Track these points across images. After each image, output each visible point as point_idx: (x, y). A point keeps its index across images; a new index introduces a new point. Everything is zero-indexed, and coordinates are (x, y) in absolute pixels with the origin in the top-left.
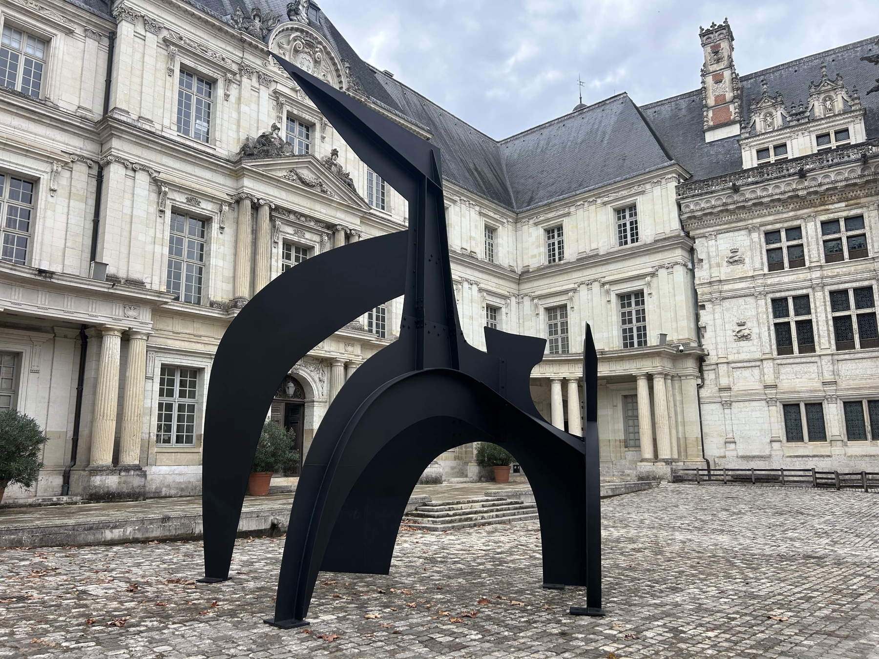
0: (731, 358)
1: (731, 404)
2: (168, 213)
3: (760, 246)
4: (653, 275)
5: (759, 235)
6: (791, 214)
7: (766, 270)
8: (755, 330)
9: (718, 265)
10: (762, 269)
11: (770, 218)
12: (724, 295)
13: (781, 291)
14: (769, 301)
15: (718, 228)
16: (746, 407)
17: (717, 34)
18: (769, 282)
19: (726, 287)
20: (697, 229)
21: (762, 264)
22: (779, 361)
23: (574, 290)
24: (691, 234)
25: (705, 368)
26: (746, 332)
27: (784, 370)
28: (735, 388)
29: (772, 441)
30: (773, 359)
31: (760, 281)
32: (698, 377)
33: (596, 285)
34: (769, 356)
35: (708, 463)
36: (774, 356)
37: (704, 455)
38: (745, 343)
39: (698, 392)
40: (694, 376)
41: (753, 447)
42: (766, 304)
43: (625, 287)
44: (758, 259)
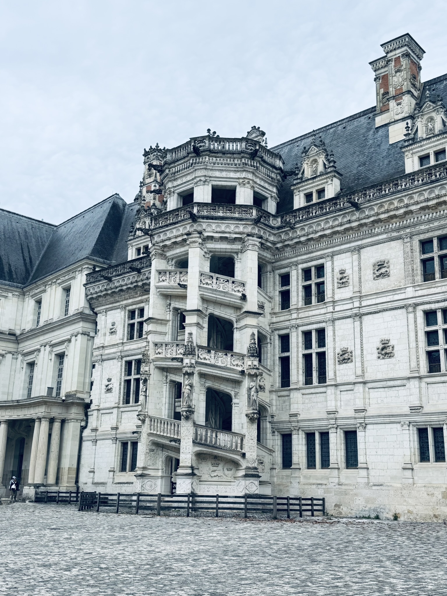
0: (102, 407)
1: (96, 442)
3: (125, 321)
4: (69, 341)
5: (125, 313)
6: (140, 298)
7: (125, 341)
8: (115, 385)
9: (105, 335)
10: (123, 339)
11: (130, 301)
12: (104, 357)
13: (128, 356)
14: (124, 363)
15: (108, 306)
16: (103, 444)
17: (152, 156)
18: (126, 348)
19: (107, 352)
20: (98, 307)
21: (124, 335)
22: (122, 409)
23: (39, 350)
24: (96, 310)
25: (89, 413)
26: (109, 387)
27: (124, 415)
28: (100, 429)
29: (110, 471)
30: (118, 407)
31: (121, 348)
32: (82, 420)
33: (47, 347)
34: (117, 405)
35: (78, 488)
36: (121, 405)
37: (77, 482)
38: (109, 395)
39: (81, 432)
40: (77, 420)
41: (102, 476)
42: (121, 366)
43: (59, 349)
44: (122, 332)
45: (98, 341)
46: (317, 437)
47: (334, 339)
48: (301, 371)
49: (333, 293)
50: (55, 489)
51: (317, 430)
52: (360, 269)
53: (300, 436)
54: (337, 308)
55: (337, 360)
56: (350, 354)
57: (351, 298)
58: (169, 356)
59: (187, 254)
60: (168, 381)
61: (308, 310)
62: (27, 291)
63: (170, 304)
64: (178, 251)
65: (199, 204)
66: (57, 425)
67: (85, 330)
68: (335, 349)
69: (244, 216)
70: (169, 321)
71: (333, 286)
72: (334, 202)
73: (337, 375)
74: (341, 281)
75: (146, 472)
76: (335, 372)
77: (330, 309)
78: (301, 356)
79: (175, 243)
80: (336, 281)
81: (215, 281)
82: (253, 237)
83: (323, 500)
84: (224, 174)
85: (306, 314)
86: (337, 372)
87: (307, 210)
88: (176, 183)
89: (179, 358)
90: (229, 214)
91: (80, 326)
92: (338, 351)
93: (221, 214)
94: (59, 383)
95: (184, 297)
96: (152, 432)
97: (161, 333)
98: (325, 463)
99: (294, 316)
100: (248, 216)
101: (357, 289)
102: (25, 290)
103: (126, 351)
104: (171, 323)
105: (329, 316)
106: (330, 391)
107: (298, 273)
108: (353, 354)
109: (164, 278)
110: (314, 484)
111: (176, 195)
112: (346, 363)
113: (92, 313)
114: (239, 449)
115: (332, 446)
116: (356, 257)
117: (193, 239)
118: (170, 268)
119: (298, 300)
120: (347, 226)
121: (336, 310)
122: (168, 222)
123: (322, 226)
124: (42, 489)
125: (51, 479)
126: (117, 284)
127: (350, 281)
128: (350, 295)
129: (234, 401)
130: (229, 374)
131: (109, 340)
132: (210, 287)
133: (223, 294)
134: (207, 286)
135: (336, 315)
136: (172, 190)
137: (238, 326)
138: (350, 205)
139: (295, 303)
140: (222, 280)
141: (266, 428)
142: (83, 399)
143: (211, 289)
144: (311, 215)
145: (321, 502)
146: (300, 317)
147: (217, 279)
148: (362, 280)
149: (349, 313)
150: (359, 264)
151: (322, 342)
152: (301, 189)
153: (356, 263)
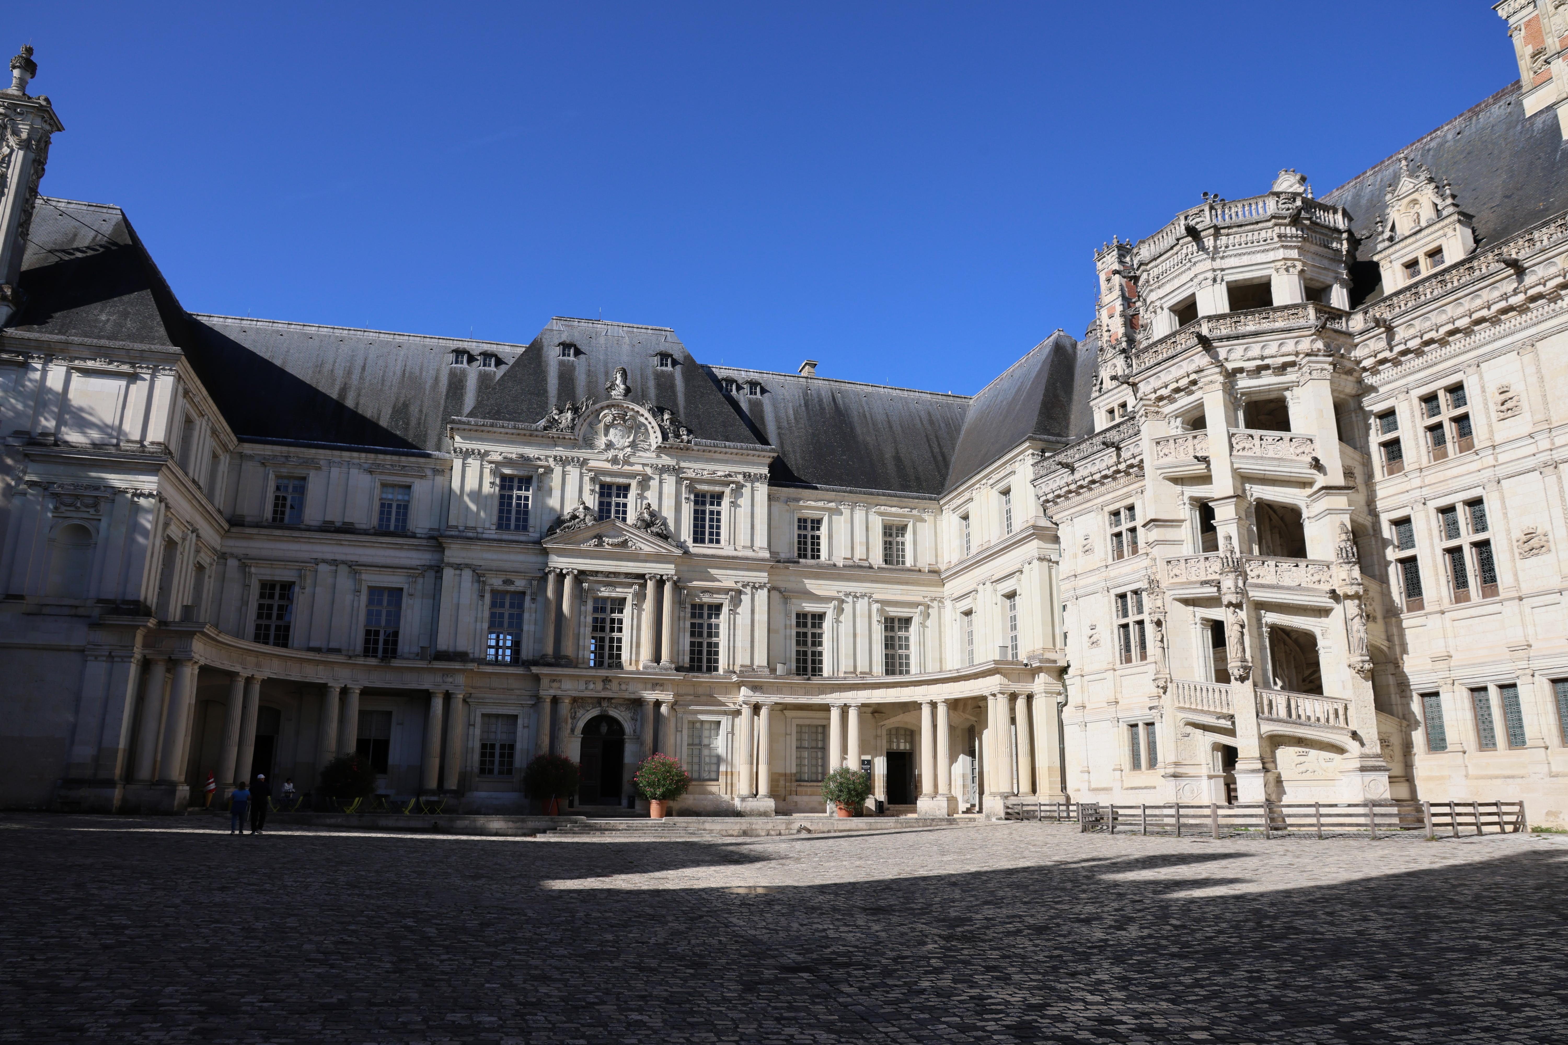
0: (1087, 670)
1: (1086, 726)
2: (488, 596)
3: (1105, 531)
4: (1021, 571)
5: (1103, 517)
6: (1125, 490)
7: (1110, 561)
8: (1103, 635)
9: (1075, 556)
10: (1106, 560)
11: (1109, 497)
12: (1078, 592)
13: (1119, 586)
14: (1113, 598)
15: (1073, 510)
16: (1098, 729)
17: (1109, 257)
18: (1113, 574)
19: (1083, 583)
20: (1057, 513)
21: (1106, 553)
22: (1120, 673)
23: (976, 591)
24: (1055, 518)
25: (1068, 682)
26: (1094, 639)
27: (1126, 682)
28: (1089, 706)
29: (1114, 770)
30: (1115, 670)
31: (1104, 574)
32: (1060, 694)
33: (988, 584)
34: (1111, 666)
35: (1068, 798)
36: (1118, 665)
37: (1064, 788)
38: (1095, 650)
39: (1060, 712)
40: (1052, 693)
41: (1103, 776)
42: (1110, 602)
43: (1007, 586)
44: (1104, 546)
45: (1065, 568)
46: (1493, 694)
47: (1505, 515)
48: (1443, 580)
49: (1491, 432)
50: (1031, 799)
51: (1491, 681)
52: (1541, 379)
53: (1457, 694)
54: (1502, 458)
55: (1516, 551)
56: (1544, 538)
57: (1531, 436)
58: (1194, 578)
59: (1202, 405)
60: (1198, 620)
61: (1442, 468)
62: (945, 504)
63: (1183, 493)
64: (1184, 401)
65: (1210, 318)
66: (1021, 703)
67: (1043, 553)
68: (1508, 532)
69: (1293, 323)
70: (1183, 521)
71: (1488, 417)
72: (1467, 266)
73: (1520, 579)
74: (1504, 408)
75: (1180, 770)
76: (1516, 575)
77: (1490, 460)
78: (1439, 552)
79: (1177, 390)
80: (1493, 408)
81: (1257, 441)
82: (1317, 355)
83: (1521, 804)
84: (1245, 260)
85: (1441, 476)
86: (1520, 574)
87: (1413, 291)
88: (1161, 292)
89: (1213, 581)
90: (1266, 325)
91: (1033, 547)
92: (1518, 534)
93: (1251, 327)
94: (1014, 639)
95: (1206, 479)
96: (1182, 705)
97: (1174, 542)
98: (1516, 738)
99: (1417, 482)
100: (1302, 322)
101: (1540, 417)
102: (942, 502)
103: (1115, 578)
104: (1188, 524)
105: (1488, 473)
106: (1510, 608)
107: (1411, 405)
108: (1551, 537)
109: (1166, 451)
110: (1497, 777)
111: (1166, 311)
112: (1537, 554)
113: (1049, 524)
114: (1342, 723)
115: (1524, 708)
116: (1528, 358)
117: (1209, 378)
118: (1173, 432)
119: (1419, 452)
120: (1503, 304)
121: (1500, 462)
122: (1160, 358)
123: (1450, 315)
124: (1013, 800)
125: (1025, 786)
126: (1085, 473)
127: (1525, 404)
128: (1528, 429)
129: (1321, 643)
130: (1308, 598)
131: (1083, 563)
132: (1250, 453)
133: (1275, 463)
134: (1245, 453)
135: (1501, 472)
136: (1158, 304)
137: (1312, 515)
138: (1503, 265)
139: (1415, 459)
140: (1270, 439)
141: (1388, 685)
142: (1055, 662)
143: (1252, 457)
144: (1423, 298)
145: (1516, 809)
146: (1427, 483)
147: (1261, 439)
148: (1549, 399)
149: (1531, 463)
150: (1539, 370)
151: (1480, 523)
152: (1392, 257)
153: (1531, 370)
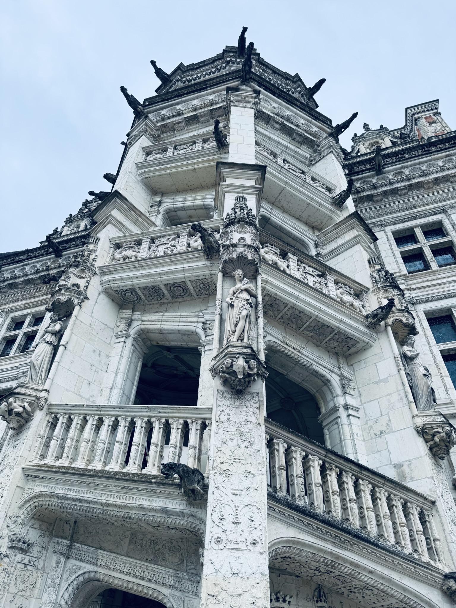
5: (5, 320)
11: (22, 303)
60: (132, 332)
63: (160, 204)
79: (191, 119)
107: (387, 235)
129: (343, 400)
130: (339, 316)
133: (299, 181)
139: (396, 271)
